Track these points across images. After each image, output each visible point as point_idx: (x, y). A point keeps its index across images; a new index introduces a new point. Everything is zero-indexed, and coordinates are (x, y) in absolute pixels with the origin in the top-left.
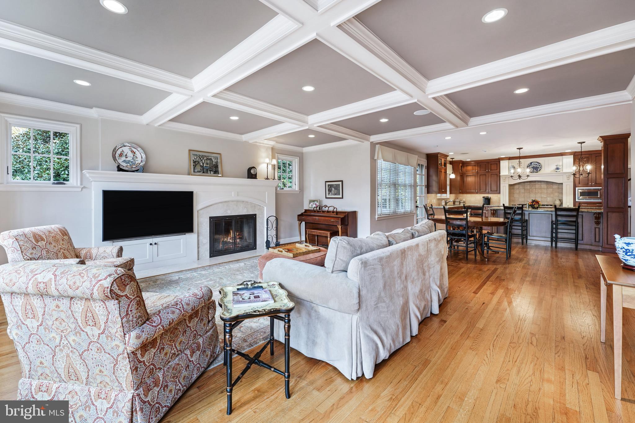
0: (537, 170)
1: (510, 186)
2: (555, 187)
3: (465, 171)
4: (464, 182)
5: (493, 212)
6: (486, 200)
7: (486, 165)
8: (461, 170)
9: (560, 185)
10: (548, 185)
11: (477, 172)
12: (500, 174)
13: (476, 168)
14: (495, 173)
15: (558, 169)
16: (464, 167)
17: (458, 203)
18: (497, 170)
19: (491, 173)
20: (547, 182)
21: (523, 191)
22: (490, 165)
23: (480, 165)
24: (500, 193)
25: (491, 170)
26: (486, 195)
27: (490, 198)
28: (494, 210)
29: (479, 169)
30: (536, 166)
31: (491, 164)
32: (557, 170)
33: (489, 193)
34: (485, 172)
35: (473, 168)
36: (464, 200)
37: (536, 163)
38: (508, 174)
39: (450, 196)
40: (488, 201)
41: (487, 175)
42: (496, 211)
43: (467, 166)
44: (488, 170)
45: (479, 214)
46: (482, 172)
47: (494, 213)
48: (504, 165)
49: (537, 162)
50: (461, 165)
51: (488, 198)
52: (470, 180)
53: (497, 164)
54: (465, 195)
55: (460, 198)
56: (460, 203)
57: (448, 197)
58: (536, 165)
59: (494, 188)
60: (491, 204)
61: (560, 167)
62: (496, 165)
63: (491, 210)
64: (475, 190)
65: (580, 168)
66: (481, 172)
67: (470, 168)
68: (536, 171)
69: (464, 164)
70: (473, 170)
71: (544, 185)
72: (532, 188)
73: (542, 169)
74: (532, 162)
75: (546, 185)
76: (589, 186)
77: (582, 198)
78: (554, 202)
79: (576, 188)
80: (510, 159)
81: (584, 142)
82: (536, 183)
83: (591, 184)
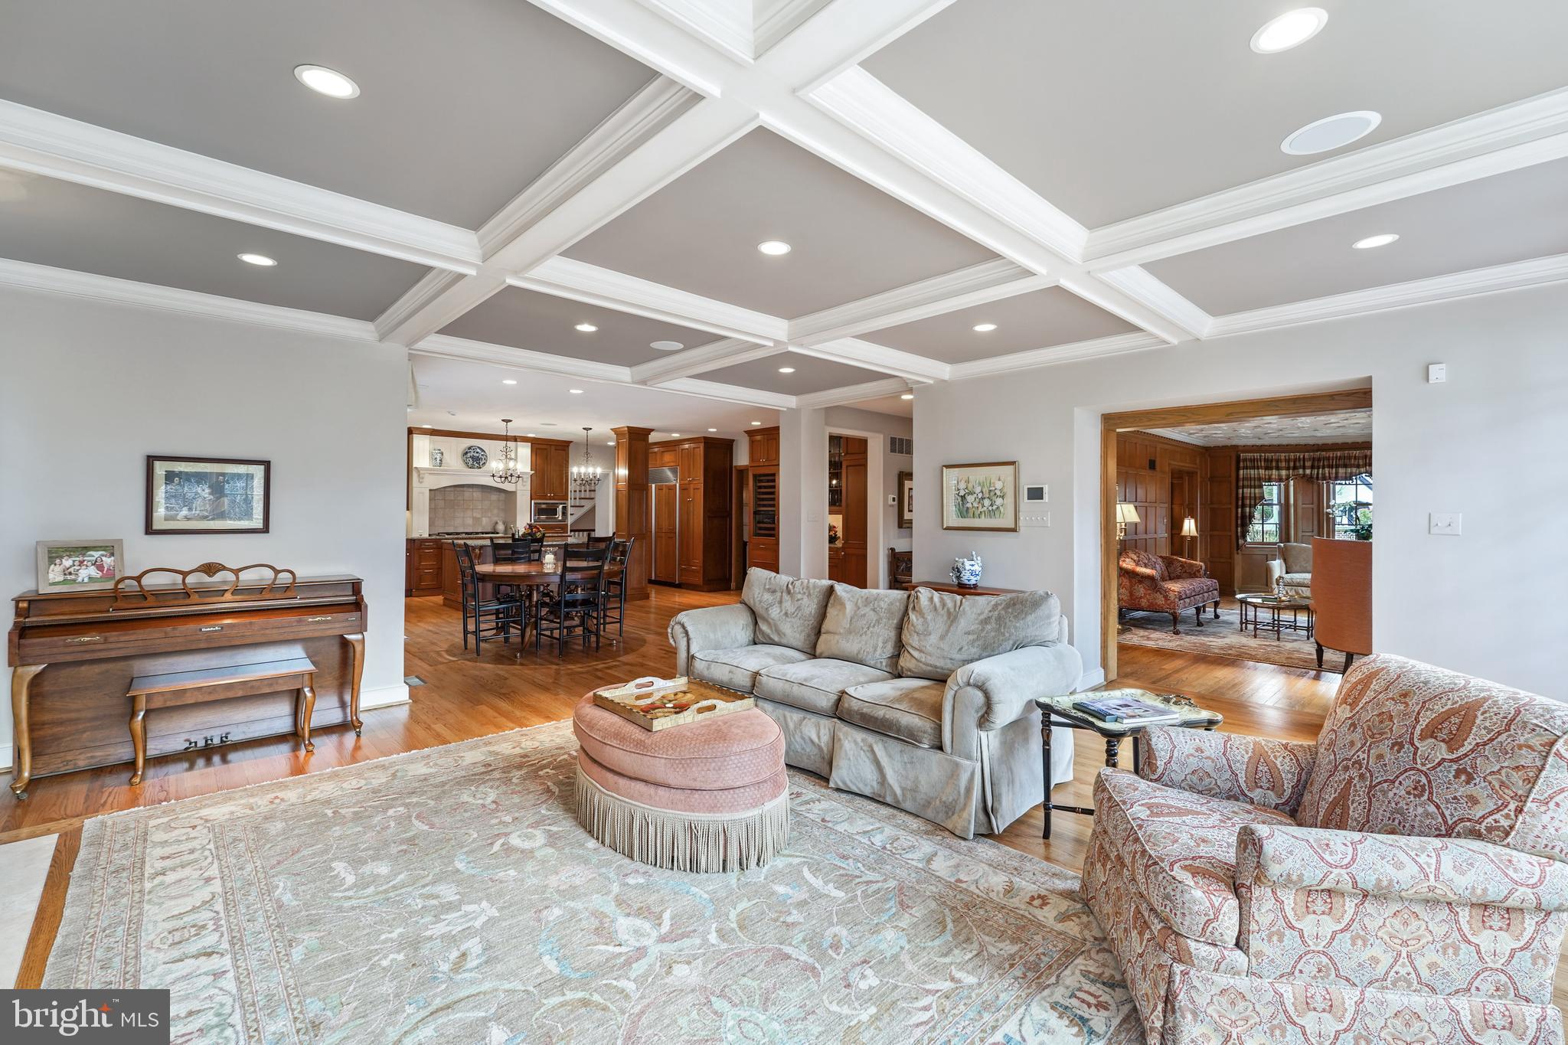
71: (477, 494)
72: (459, 499)
73: (487, 464)
74: (472, 447)
75: (480, 493)
76: (548, 498)
77: (537, 518)
78: (494, 526)
79: (532, 501)
80: (433, 433)
81: (590, 429)
82: (465, 489)
83: (549, 495)
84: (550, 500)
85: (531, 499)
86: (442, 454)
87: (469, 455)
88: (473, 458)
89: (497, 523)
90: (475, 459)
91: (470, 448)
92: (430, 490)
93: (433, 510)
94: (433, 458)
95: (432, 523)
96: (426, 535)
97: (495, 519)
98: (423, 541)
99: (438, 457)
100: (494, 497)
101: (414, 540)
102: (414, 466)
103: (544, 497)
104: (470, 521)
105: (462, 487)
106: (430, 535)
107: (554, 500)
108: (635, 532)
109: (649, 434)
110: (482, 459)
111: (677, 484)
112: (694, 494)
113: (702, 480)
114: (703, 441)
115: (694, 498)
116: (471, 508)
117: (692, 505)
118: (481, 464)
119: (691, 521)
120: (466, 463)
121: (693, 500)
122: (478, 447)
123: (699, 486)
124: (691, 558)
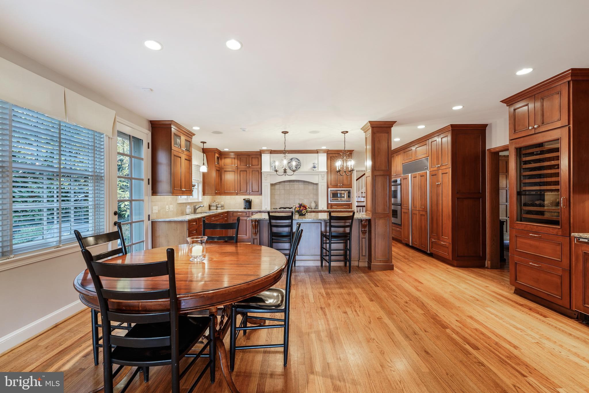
1: (272, 185)
2: (311, 187)
3: (223, 165)
4: (221, 179)
5: (255, 223)
6: (247, 203)
7: (246, 158)
8: (218, 163)
9: (315, 186)
10: (305, 185)
11: (237, 166)
12: (261, 170)
13: (236, 161)
14: (255, 169)
15: (314, 167)
16: (221, 159)
17: (215, 208)
18: (258, 165)
19: (252, 170)
20: (304, 182)
21: (283, 191)
22: (250, 159)
23: (240, 158)
24: (261, 194)
25: (252, 165)
26: (247, 197)
27: (251, 201)
28: (256, 221)
29: (239, 163)
30: (296, 163)
31: (252, 158)
32: (314, 169)
33: (249, 194)
34: (246, 167)
35: (232, 162)
36: (223, 203)
38: (269, 171)
39: (203, 199)
40: (249, 204)
41: (248, 172)
42: (258, 222)
43: (225, 158)
44: (249, 165)
45: (231, 238)
46: (243, 167)
47: (255, 225)
48: (266, 158)
49: (297, 159)
50: (217, 155)
51: (249, 201)
52: (230, 177)
53: (258, 158)
54: (224, 197)
55: (218, 200)
56: (217, 207)
57: (200, 200)
59: (255, 188)
60: (252, 208)
61: (316, 166)
62: (257, 160)
63: (252, 221)
64: (235, 191)
65: (343, 164)
66: (241, 167)
67: (228, 161)
69: (222, 155)
70: (232, 164)
71: (301, 186)
72: (292, 189)
73: (301, 167)
74: (293, 158)
75: (303, 185)
76: (339, 187)
77: (332, 199)
78: (310, 204)
79: (329, 189)
80: (272, 152)
81: (347, 132)
82: (295, 183)
83: (339, 185)
84: (340, 188)
85: (328, 188)
89: (311, 202)
91: (291, 159)
94: (271, 166)
97: (310, 200)
103: (335, 186)
104: (298, 201)
105: (293, 182)
106: (271, 209)
107: (342, 188)
108: (380, 211)
109: (392, 127)
110: (298, 165)
111: (428, 171)
112: (442, 178)
113: (450, 165)
114: (451, 129)
115: (442, 182)
116: (298, 193)
117: (440, 187)
118: (298, 168)
119: (441, 202)
120: (290, 168)
121: (442, 184)
122: (296, 158)
123: (447, 171)
124: (441, 234)
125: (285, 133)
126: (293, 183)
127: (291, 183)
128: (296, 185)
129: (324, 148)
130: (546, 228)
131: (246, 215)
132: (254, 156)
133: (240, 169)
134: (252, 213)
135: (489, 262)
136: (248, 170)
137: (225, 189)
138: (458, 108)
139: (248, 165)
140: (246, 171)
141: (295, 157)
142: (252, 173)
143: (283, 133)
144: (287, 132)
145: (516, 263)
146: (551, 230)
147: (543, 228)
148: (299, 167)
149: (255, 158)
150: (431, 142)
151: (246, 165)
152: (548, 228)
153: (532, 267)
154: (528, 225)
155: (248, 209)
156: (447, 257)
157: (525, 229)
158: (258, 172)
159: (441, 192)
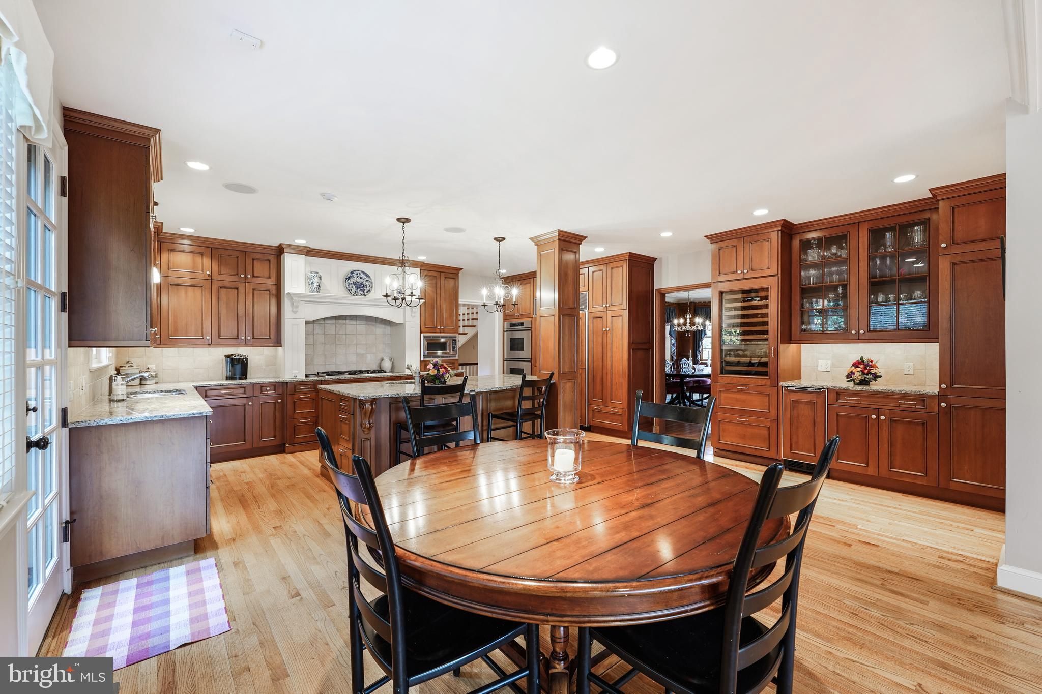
0: (363, 291)
3: (165, 267)
4: (159, 305)
5: (371, 405)
6: (235, 366)
7: (238, 258)
10: (368, 326)
11: (210, 276)
12: (281, 291)
13: (207, 262)
14: (264, 288)
16: (160, 252)
18: (270, 278)
19: (252, 287)
20: (373, 319)
22: (249, 261)
23: (220, 256)
24: (280, 343)
25: (254, 276)
26: (236, 351)
27: (247, 360)
29: (216, 267)
30: (361, 281)
31: (253, 259)
33: (246, 344)
34: (235, 279)
35: (194, 262)
37: (362, 275)
38: (304, 293)
40: (239, 367)
41: (242, 290)
43: (170, 251)
44: (246, 277)
46: (228, 278)
47: (371, 409)
49: (366, 274)
51: (241, 360)
52: (185, 299)
53: (273, 261)
55: (138, 360)
58: (361, 278)
59: (262, 329)
60: (248, 376)
62: (265, 265)
64: (204, 336)
66: (222, 278)
67: (182, 259)
68: (361, 292)
69: (161, 241)
70: (194, 268)
71: (361, 327)
72: (341, 333)
73: (373, 291)
74: (355, 271)
75: (365, 326)
76: (438, 331)
77: (428, 353)
78: (380, 363)
79: (422, 335)
80: (309, 252)
81: (504, 239)
82: (347, 321)
83: (439, 327)
84: (440, 332)
85: (421, 333)
86: (320, 278)
87: (352, 280)
88: (356, 284)
89: (382, 360)
90: (360, 286)
91: (352, 273)
92: (307, 323)
93: (310, 345)
94: (309, 282)
95: (308, 362)
96: (301, 377)
97: (381, 355)
98: (296, 385)
99: (316, 280)
100: (380, 330)
101: (287, 383)
102: (286, 292)
103: (434, 330)
104: (353, 358)
105: (344, 320)
106: (307, 376)
107: (444, 332)
108: (567, 370)
109: (581, 244)
110: (366, 286)
111: (586, 312)
112: (612, 323)
113: (625, 305)
114: (628, 258)
115: (612, 327)
116: (354, 343)
117: (609, 334)
118: (365, 291)
119: (609, 354)
120: (349, 290)
121: (611, 330)
122: (362, 272)
123: (621, 313)
124: (609, 399)
125: (404, 221)
126: (344, 322)
127: (340, 321)
128: (350, 326)
129: (422, 258)
130: (754, 380)
131: (245, 393)
132: (259, 256)
133: (221, 284)
134: (261, 387)
135: (658, 427)
136: (241, 286)
137: (172, 329)
138: (666, 234)
139: (242, 276)
140: (237, 289)
141: (361, 270)
142: (253, 294)
143: (401, 222)
144: (408, 220)
145: (720, 421)
146: (760, 382)
147: (752, 379)
148: (368, 289)
149: (261, 260)
150: (593, 272)
151: (238, 275)
152: (757, 380)
153: (738, 423)
154: (734, 378)
155: (240, 379)
156: (621, 428)
157: (731, 382)
158: (236, 290)
159: (609, 341)
